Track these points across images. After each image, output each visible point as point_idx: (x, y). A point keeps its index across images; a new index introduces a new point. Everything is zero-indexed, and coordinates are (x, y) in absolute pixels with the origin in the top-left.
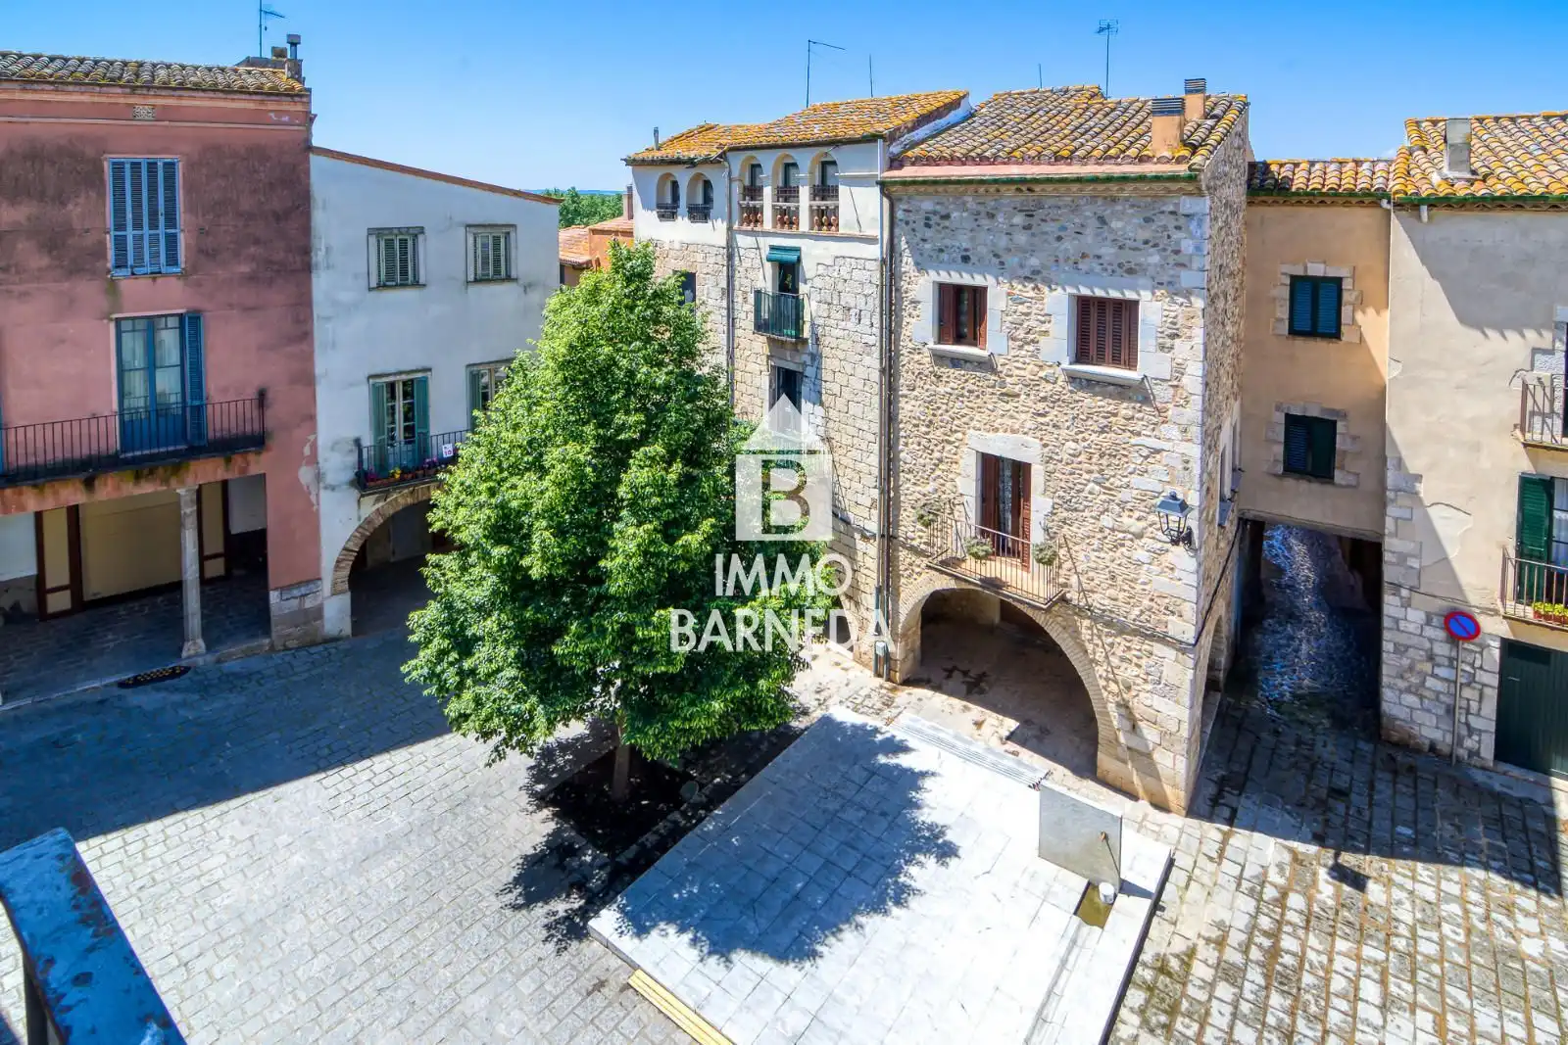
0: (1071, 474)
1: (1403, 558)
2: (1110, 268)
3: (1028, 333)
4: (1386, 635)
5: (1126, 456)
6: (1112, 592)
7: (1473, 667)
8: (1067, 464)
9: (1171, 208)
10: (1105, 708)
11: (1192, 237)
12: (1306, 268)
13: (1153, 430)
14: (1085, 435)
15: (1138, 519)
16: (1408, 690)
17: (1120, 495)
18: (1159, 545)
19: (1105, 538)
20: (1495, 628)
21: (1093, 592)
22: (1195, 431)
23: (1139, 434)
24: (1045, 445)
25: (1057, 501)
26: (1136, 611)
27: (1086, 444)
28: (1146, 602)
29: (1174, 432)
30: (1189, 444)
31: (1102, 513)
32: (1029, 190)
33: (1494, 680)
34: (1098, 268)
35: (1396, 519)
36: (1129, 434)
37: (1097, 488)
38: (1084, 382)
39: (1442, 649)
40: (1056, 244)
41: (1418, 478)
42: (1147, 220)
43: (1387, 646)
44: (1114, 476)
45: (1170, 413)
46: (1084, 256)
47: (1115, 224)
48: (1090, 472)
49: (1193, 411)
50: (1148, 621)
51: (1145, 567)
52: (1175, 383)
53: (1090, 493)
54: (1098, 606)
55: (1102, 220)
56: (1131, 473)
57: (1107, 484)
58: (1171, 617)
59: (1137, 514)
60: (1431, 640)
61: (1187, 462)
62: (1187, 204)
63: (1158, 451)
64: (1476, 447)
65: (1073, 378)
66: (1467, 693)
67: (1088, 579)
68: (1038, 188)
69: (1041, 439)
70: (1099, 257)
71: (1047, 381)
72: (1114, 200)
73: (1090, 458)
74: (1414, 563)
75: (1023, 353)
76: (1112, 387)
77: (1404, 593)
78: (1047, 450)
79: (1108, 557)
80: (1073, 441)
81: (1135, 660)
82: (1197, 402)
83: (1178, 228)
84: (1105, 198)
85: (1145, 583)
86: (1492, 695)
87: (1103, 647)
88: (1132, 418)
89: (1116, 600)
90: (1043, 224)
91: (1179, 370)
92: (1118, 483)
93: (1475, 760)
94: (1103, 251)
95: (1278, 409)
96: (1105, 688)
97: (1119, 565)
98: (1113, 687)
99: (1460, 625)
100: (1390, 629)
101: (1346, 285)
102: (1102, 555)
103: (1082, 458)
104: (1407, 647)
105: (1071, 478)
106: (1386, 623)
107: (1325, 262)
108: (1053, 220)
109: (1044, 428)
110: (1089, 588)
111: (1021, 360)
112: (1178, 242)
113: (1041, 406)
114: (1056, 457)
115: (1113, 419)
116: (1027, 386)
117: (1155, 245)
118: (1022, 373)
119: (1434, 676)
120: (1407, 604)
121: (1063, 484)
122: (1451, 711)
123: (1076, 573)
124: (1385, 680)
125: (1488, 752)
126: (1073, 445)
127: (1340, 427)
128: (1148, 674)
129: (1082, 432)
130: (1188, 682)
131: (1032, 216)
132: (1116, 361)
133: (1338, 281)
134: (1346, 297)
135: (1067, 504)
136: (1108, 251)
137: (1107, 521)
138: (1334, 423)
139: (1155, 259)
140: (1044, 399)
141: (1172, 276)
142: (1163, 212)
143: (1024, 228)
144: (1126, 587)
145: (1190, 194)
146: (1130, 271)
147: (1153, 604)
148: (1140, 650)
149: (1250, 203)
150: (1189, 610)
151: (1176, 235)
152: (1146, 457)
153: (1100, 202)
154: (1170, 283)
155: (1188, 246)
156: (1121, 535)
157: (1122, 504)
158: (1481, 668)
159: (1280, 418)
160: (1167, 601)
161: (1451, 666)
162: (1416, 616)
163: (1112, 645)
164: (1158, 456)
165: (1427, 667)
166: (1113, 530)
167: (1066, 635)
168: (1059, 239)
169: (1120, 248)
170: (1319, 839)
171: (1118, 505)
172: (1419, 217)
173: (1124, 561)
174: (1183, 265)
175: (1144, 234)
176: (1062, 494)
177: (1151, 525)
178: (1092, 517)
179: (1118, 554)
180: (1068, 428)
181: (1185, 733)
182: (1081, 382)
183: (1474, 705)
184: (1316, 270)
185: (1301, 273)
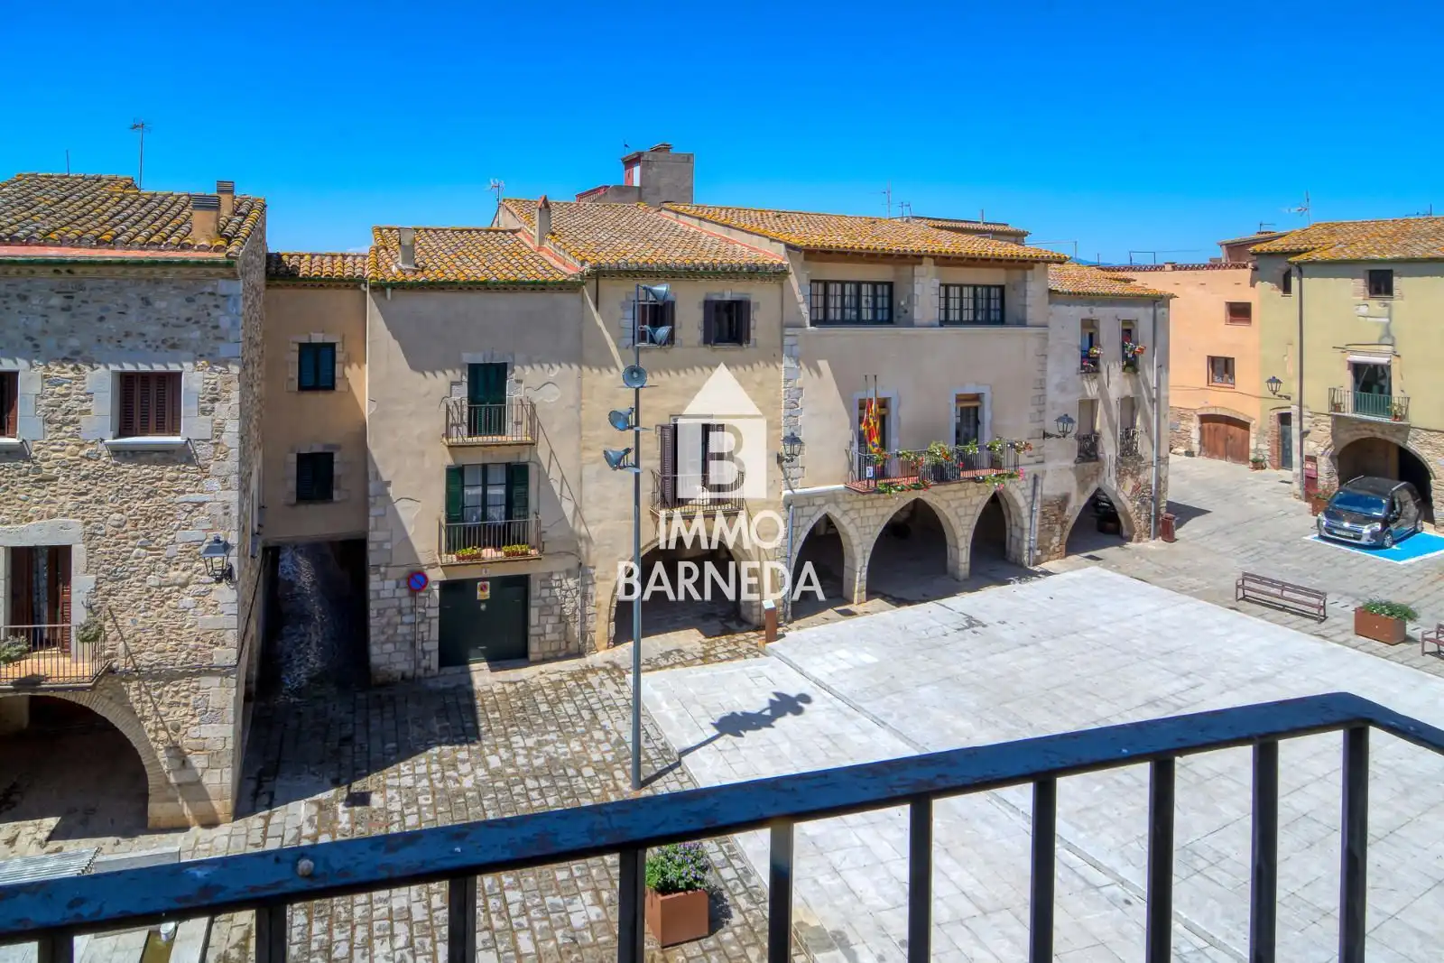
0: (115, 545)
1: (380, 544)
2: (154, 345)
3: (66, 414)
4: (372, 605)
5: (171, 515)
6: (160, 646)
7: (424, 608)
8: (112, 536)
9: (210, 290)
10: (155, 757)
11: (228, 314)
12: (310, 337)
13: (196, 485)
14: (131, 504)
15: (184, 570)
16: (387, 641)
17: (166, 553)
18: (203, 588)
19: (152, 596)
20: (436, 575)
21: (140, 652)
22: (234, 479)
23: (183, 492)
24: (88, 523)
25: (101, 575)
26: (184, 655)
27: (131, 512)
28: (192, 643)
29: (215, 484)
30: (230, 492)
31: (149, 574)
32: (69, 271)
33: (435, 613)
34: (142, 346)
35: (376, 517)
36: (173, 494)
37: (144, 551)
38: (129, 454)
39: (406, 602)
40: (98, 325)
41: (388, 483)
42: (190, 300)
43: (373, 613)
44: (160, 536)
45: (211, 468)
46: (127, 335)
47: (161, 305)
48: (134, 538)
49: (232, 463)
50: (196, 661)
51: (191, 611)
52: (216, 441)
53: (136, 558)
54: (147, 663)
55: (146, 302)
56: (176, 530)
57: (154, 546)
58: (217, 649)
59: (182, 566)
60: (400, 599)
61: (227, 507)
62: (224, 286)
63: (201, 504)
64: (423, 454)
65: (117, 452)
66: (423, 628)
67: (135, 641)
68: (78, 270)
69: (83, 518)
70: (143, 335)
71: (89, 459)
72: (158, 282)
73: (136, 525)
74: (387, 546)
75: (61, 434)
76: (156, 454)
77: (382, 569)
78: (89, 527)
79: (155, 614)
80: (118, 512)
81: (183, 701)
82: (235, 454)
83: (217, 306)
84: (149, 280)
85: (190, 627)
86: (436, 622)
87: (152, 701)
88: (177, 479)
89: (164, 651)
90: (84, 305)
91: (219, 429)
92: (164, 541)
93: (429, 674)
94: (145, 329)
95: (292, 452)
96: (154, 740)
97: (167, 618)
98: (163, 735)
99: (416, 581)
100: (375, 599)
101: (338, 348)
102: (150, 613)
103: (128, 526)
104: (385, 609)
105: (115, 549)
106: (372, 596)
107: (323, 332)
108: (95, 301)
109: (86, 506)
110: (137, 650)
111: (60, 442)
112: (217, 319)
113: (82, 485)
114: (99, 532)
115: (159, 484)
116: (65, 467)
117: (197, 322)
118: (61, 455)
119: (402, 624)
120: (384, 577)
121: (107, 557)
122: (413, 644)
123: (123, 640)
124: (372, 639)
125: (435, 664)
126: (117, 516)
127: (336, 458)
128: (195, 708)
129: (126, 502)
130: (232, 701)
131: (72, 297)
132: (160, 429)
133: (332, 346)
134: (339, 357)
135: (113, 577)
136: (152, 330)
137: (153, 580)
138: (331, 455)
139: (197, 334)
140: (85, 477)
141: (213, 348)
142: (202, 293)
143: (63, 309)
144: (174, 636)
145: (227, 278)
146: (174, 346)
147: (199, 643)
148: (187, 690)
149: (268, 286)
150: (231, 637)
151: (216, 313)
152: (190, 512)
153: (144, 284)
154: (210, 354)
155: (225, 322)
156: (167, 590)
157: (168, 561)
158: (429, 607)
159: (293, 458)
160: (211, 635)
161: (412, 612)
162: (390, 584)
163: (160, 696)
164: (201, 509)
165: (398, 619)
166: (160, 587)
167: (113, 704)
168: (102, 319)
169: (164, 325)
170: (336, 783)
171: (164, 562)
172: (385, 295)
173: (171, 612)
174: (222, 338)
175: (186, 313)
176: (106, 566)
177: (195, 573)
178: (138, 581)
179: (165, 607)
180: (112, 500)
181: (230, 746)
182: (125, 455)
183: (426, 634)
184: (318, 338)
185: (305, 340)
